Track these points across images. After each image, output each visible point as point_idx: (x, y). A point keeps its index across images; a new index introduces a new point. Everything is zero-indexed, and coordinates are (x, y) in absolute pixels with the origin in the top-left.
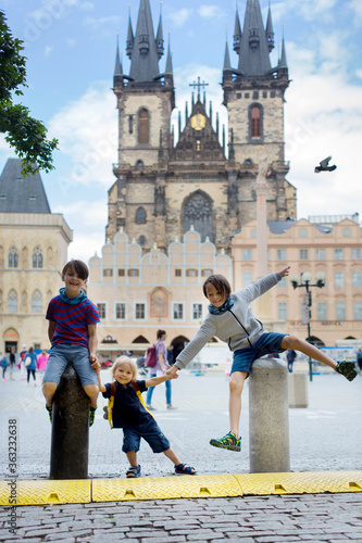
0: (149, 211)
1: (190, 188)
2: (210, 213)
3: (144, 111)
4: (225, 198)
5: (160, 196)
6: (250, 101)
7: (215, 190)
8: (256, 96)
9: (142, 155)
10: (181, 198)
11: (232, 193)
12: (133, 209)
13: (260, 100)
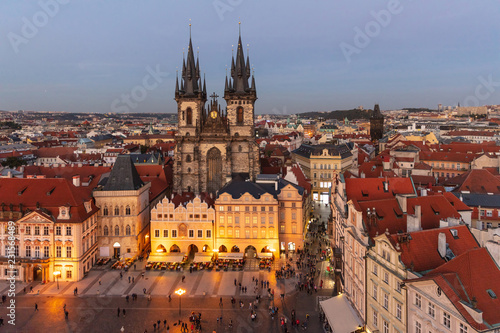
0: (192, 156)
1: (211, 146)
2: (220, 157)
3: (189, 110)
4: (225, 151)
5: (197, 151)
6: (237, 105)
7: (222, 147)
8: (240, 103)
9: (188, 130)
10: (206, 150)
11: (229, 150)
12: (185, 156)
13: (242, 105)
